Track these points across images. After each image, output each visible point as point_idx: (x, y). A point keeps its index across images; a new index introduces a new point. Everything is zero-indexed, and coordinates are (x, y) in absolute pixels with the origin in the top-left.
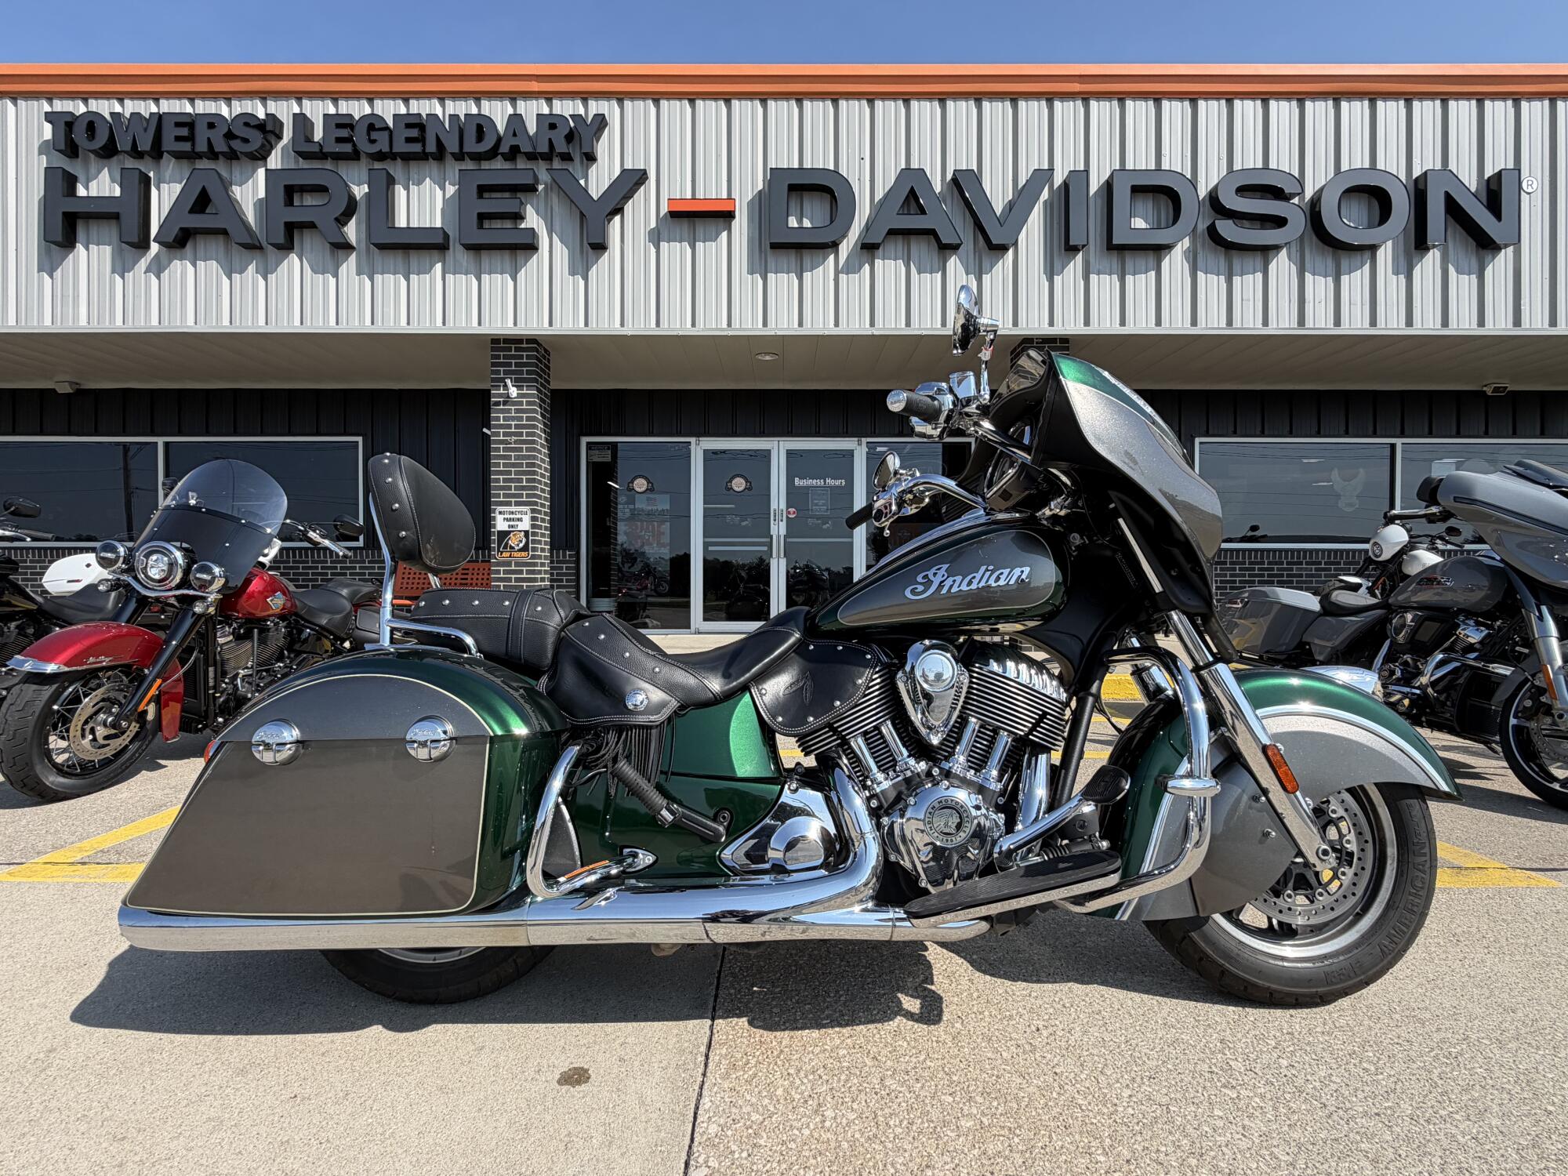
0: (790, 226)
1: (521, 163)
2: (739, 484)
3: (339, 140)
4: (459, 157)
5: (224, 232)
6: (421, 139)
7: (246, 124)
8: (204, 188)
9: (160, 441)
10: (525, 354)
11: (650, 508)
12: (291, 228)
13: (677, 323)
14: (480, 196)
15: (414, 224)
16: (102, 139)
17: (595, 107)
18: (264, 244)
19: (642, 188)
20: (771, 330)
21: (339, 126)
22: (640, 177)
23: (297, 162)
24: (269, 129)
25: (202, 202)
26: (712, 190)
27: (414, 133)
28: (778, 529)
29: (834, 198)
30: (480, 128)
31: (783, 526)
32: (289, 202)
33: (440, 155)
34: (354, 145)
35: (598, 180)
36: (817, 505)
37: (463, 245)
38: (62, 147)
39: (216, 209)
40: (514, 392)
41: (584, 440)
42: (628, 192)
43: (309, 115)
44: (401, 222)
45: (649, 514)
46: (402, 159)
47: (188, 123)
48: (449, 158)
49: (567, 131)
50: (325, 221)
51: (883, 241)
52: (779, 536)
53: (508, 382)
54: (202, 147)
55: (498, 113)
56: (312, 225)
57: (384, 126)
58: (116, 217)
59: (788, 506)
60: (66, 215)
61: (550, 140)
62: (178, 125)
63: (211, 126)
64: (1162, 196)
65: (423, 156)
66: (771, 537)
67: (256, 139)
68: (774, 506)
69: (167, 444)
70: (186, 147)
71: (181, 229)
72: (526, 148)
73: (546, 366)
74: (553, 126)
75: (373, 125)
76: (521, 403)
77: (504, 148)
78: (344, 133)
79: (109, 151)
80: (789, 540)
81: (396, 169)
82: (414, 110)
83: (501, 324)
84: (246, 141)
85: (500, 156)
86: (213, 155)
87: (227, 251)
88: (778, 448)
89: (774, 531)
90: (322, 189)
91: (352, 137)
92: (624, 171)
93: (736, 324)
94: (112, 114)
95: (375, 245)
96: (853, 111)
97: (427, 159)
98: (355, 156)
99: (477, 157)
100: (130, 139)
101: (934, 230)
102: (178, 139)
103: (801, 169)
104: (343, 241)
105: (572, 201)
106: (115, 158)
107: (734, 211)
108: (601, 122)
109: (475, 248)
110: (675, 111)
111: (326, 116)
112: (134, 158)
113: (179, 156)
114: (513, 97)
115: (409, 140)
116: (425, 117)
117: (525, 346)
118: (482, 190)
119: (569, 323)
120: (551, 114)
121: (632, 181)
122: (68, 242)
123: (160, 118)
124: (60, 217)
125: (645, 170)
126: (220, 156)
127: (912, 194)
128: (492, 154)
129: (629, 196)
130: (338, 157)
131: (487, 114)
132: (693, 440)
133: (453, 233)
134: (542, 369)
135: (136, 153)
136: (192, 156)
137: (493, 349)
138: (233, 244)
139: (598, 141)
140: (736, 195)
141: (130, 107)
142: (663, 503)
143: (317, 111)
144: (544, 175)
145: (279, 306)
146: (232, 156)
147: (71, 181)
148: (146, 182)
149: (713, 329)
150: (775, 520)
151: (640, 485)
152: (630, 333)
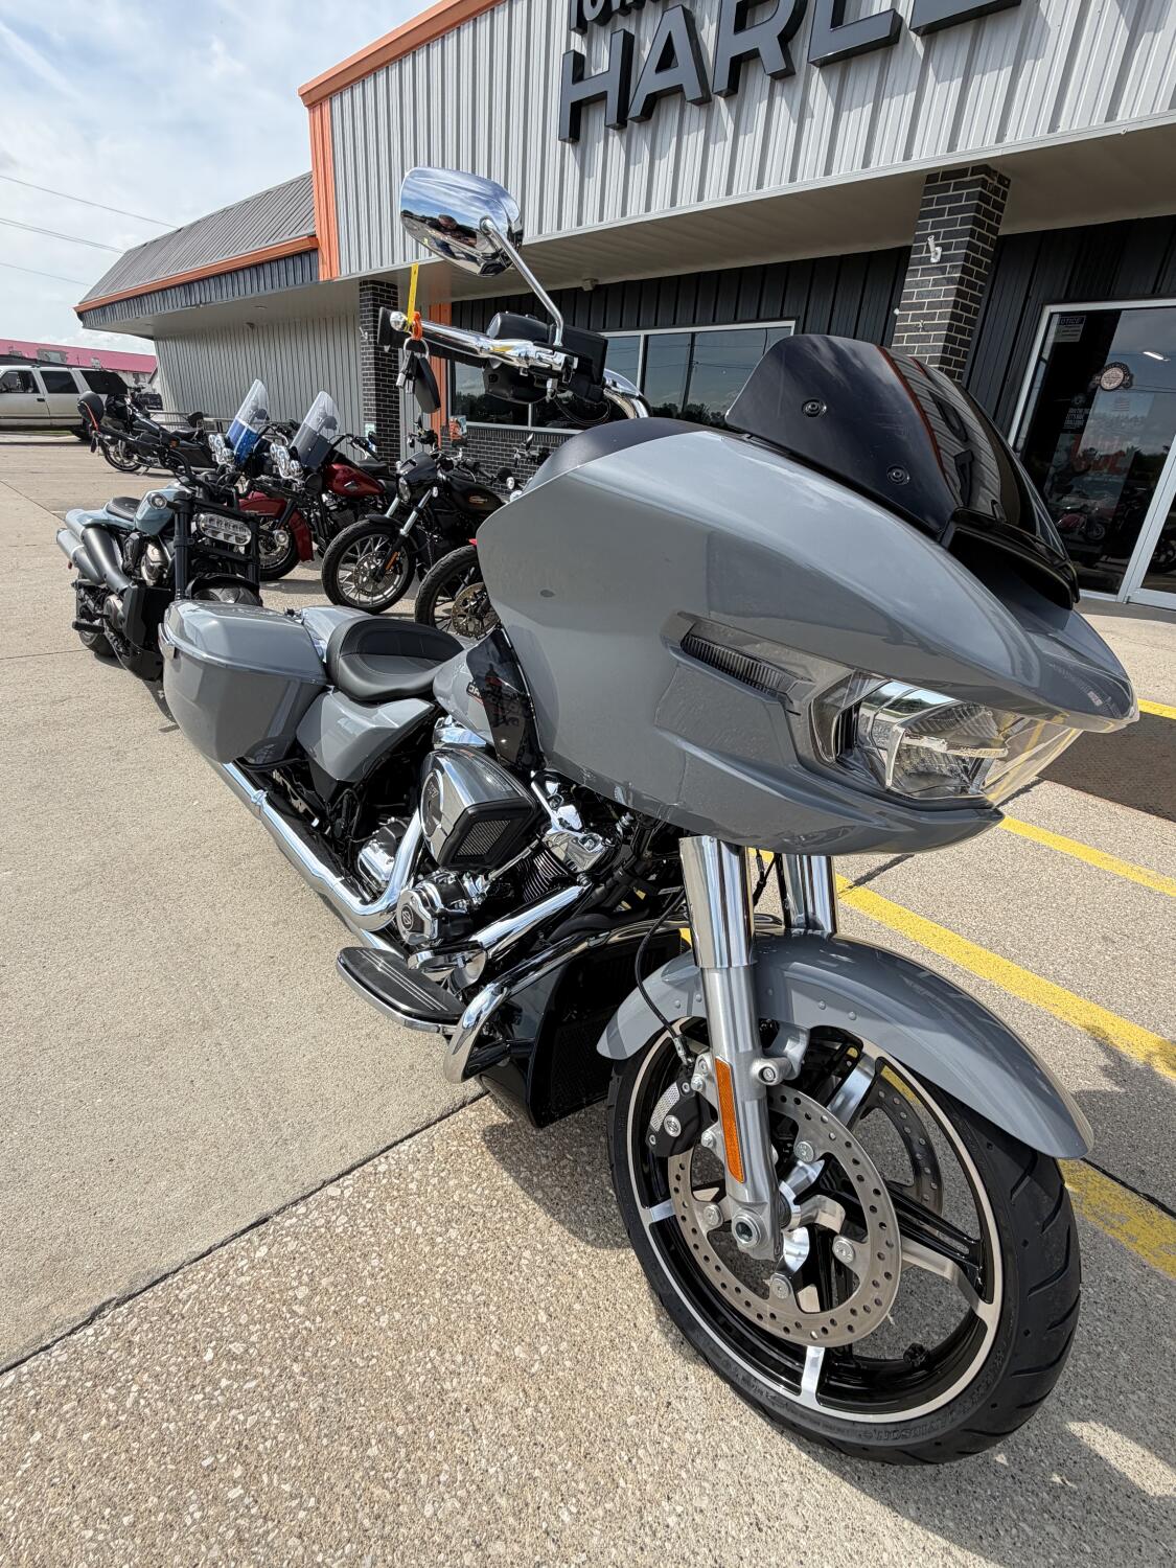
9: (642, 333)
10: (965, 191)
11: (1118, 415)
40: (936, 255)
41: (1046, 312)
53: (931, 240)
69: (647, 337)
71: (648, 96)
73: (996, 206)
76: (941, 270)
83: (934, 151)
117: (968, 179)
134: (987, 213)
137: (927, 191)
138: (689, 104)
151: (1112, 378)
152: (1124, 130)
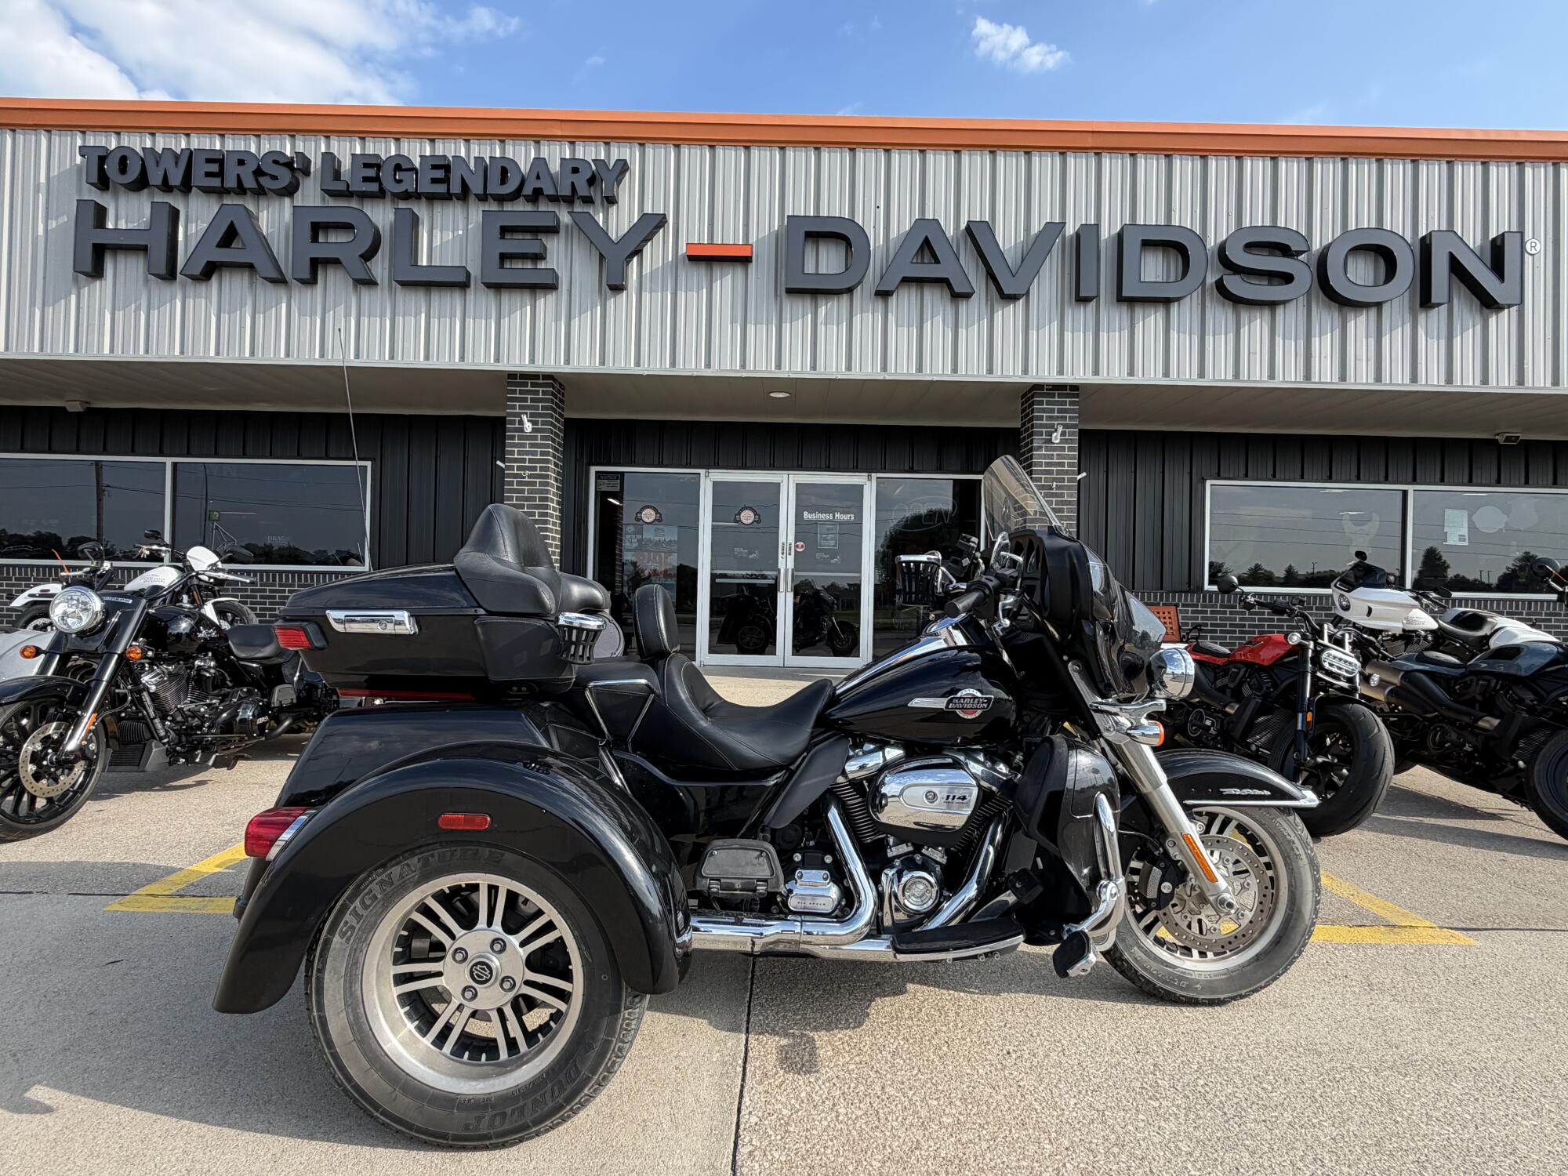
0: (806, 272)
1: (543, 207)
2: (747, 517)
3: (366, 179)
4: (483, 198)
5: (250, 267)
6: (446, 180)
7: (276, 162)
8: (232, 222)
9: (169, 461)
10: (541, 389)
11: (657, 539)
12: (316, 264)
13: (691, 364)
14: (502, 237)
15: (436, 262)
16: (133, 173)
17: (617, 152)
18: (289, 276)
19: (661, 230)
20: (784, 372)
21: (366, 166)
22: (660, 221)
23: (323, 199)
24: (297, 168)
25: (230, 237)
26: (729, 235)
27: (440, 174)
28: (786, 563)
29: (849, 244)
30: (504, 171)
31: (791, 559)
32: (315, 239)
33: (464, 195)
34: (381, 184)
35: (619, 221)
36: (825, 539)
37: (484, 283)
38: (95, 179)
39: (243, 244)
40: (528, 427)
41: (593, 469)
42: (649, 235)
43: (336, 154)
44: (424, 261)
45: (658, 544)
46: (426, 198)
47: (218, 160)
48: (472, 199)
49: (589, 175)
50: (351, 257)
51: (897, 288)
52: (786, 570)
53: (524, 416)
54: (231, 182)
55: (523, 156)
56: (336, 262)
57: (410, 167)
58: (144, 249)
59: (796, 541)
60: (95, 245)
61: (573, 183)
62: (208, 161)
63: (241, 162)
64: (1171, 249)
65: (447, 197)
66: (779, 570)
67: (285, 177)
68: (782, 539)
69: (175, 465)
70: (215, 182)
71: (208, 262)
72: (549, 190)
73: (562, 401)
74: (575, 170)
75: (400, 166)
76: (536, 438)
77: (528, 190)
78: (371, 173)
79: (141, 184)
80: (795, 573)
81: (421, 210)
82: (440, 152)
83: (518, 361)
84: (274, 178)
85: (522, 198)
86: (241, 190)
87: (251, 283)
88: (788, 483)
89: (781, 565)
90: (347, 227)
91: (378, 174)
92: (644, 217)
93: (750, 366)
94: (143, 149)
95: (397, 281)
96: (869, 161)
97: (451, 199)
98: (381, 194)
99: (501, 199)
100: (161, 174)
101: (947, 279)
102: (208, 174)
103: (817, 217)
104: (367, 277)
105: (591, 242)
106: (145, 191)
107: (751, 257)
108: (623, 167)
109: (497, 287)
110: (695, 157)
111: (353, 155)
112: (163, 191)
113: (207, 191)
114: (537, 140)
115: (434, 181)
116: (451, 159)
117: (541, 381)
118: (504, 230)
119: (585, 362)
120: (573, 159)
121: (651, 225)
122: (97, 272)
123: (191, 154)
124: (90, 249)
125: (665, 215)
126: (248, 192)
127: (926, 240)
128: (516, 195)
129: (648, 238)
130: (363, 196)
131: (511, 157)
132: (702, 472)
133: (475, 270)
134: (557, 405)
135: (166, 187)
136: (221, 192)
137: (510, 384)
138: (262, 278)
139: (618, 185)
140: (753, 240)
141: (162, 143)
142: (671, 535)
143: (346, 151)
144: (565, 218)
145: (302, 339)
146: (260, 192)
147: (101, 213)
148: (174, 214)
149: (727, 371)
150: (783, 554)
151: (649, 515)
152: (646, 373)
